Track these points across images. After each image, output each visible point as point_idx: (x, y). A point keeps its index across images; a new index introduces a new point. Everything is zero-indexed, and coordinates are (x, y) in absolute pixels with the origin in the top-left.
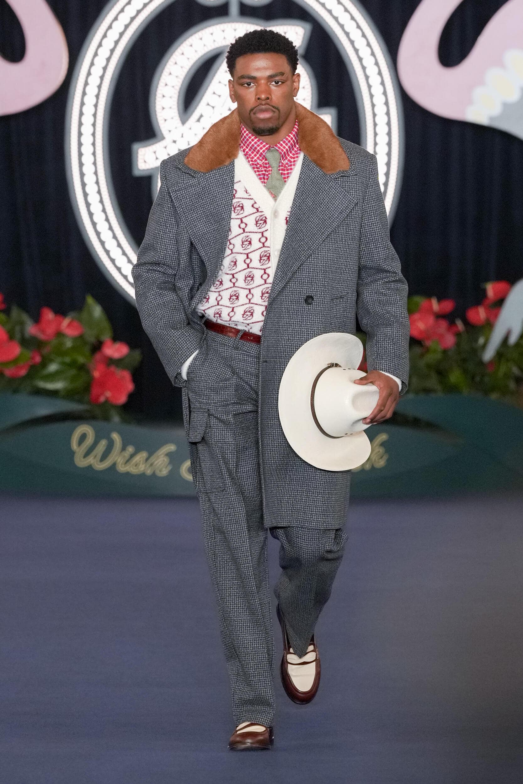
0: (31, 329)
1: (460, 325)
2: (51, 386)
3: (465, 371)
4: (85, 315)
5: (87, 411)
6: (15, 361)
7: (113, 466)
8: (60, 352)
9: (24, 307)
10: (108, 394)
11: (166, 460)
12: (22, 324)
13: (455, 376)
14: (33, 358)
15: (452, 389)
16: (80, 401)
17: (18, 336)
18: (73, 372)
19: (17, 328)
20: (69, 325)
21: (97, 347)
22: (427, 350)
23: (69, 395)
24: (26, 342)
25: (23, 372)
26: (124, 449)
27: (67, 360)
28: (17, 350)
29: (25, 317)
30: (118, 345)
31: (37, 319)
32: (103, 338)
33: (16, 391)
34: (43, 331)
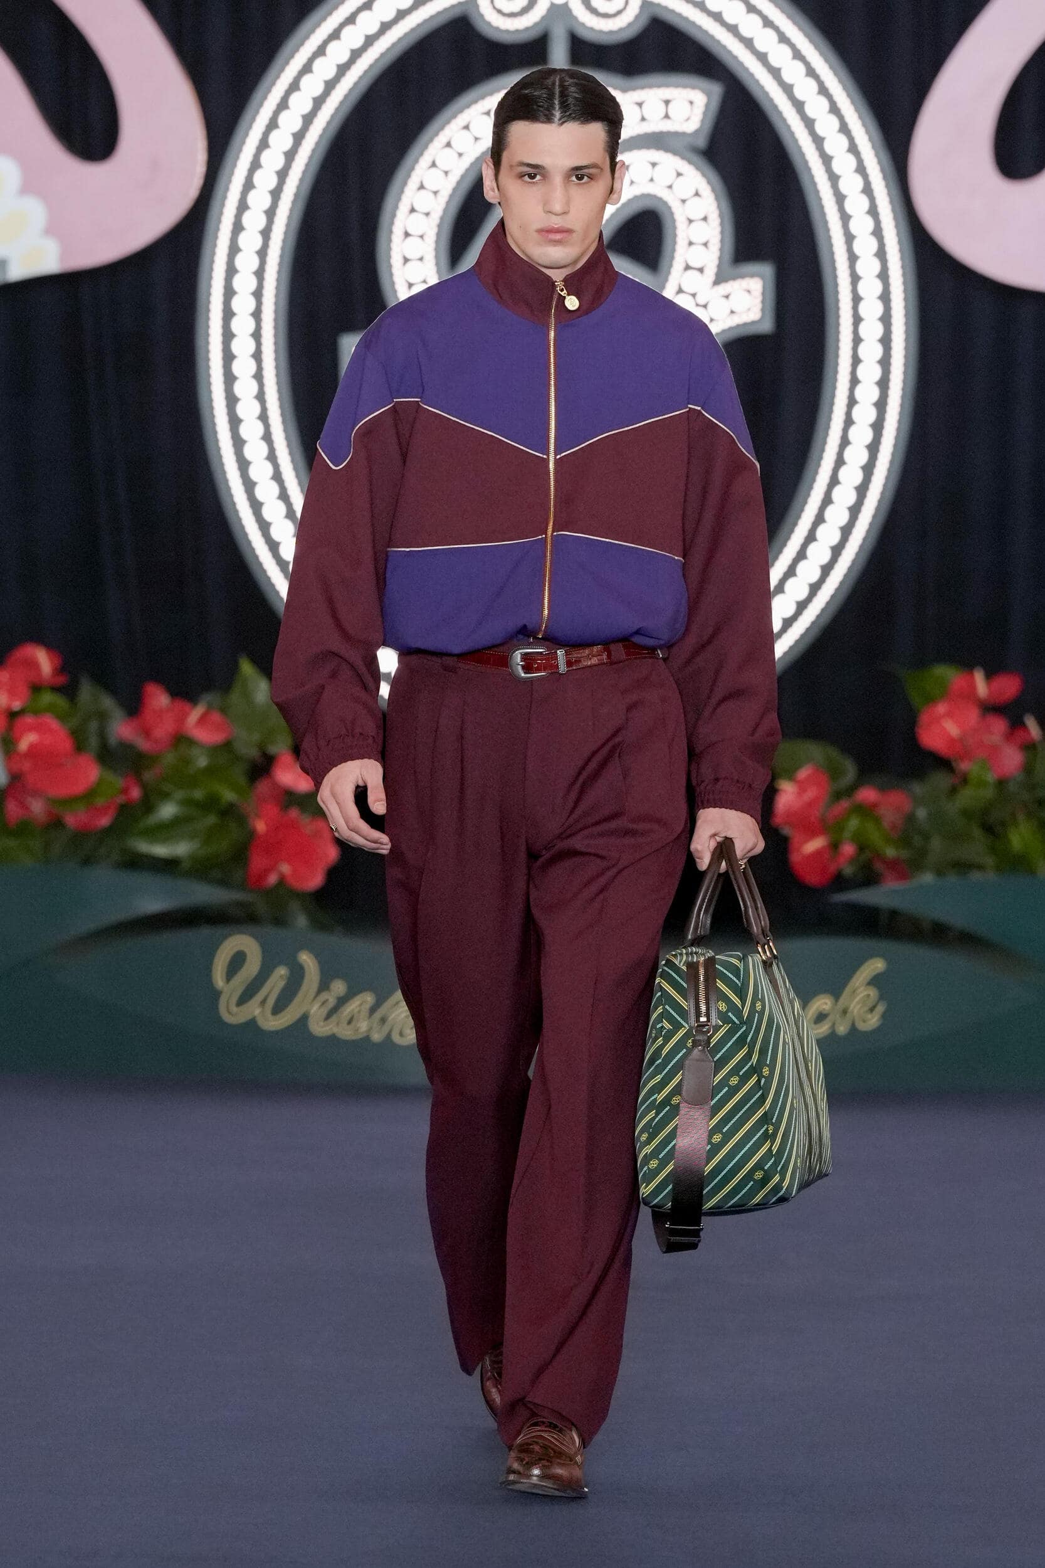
0: (121, 729)
2: (161, 850)
4: (235, 697)
5: (240, 904)
6: (90, 794)
7: (304, 1019)
8: (184, 778)
9: (105, 681)
10: (285, 868)
12: (103, 717)
14: (125, 791)
16: (224, 883)
17: (94, 741)
18: (212, 819)
19: (93, 726)
20: (202, 720)
21: (262, 767)
22: (964, 780)
23: (200, 869)
24: (110, 756)
25: (105, 821)
26: (324, 985)
27: (198, 794)
28: (92, 773)
29: (108, 702)
31: (134, 707)
32: (273, 750)
33: (87, 862)
34: (147, 733)
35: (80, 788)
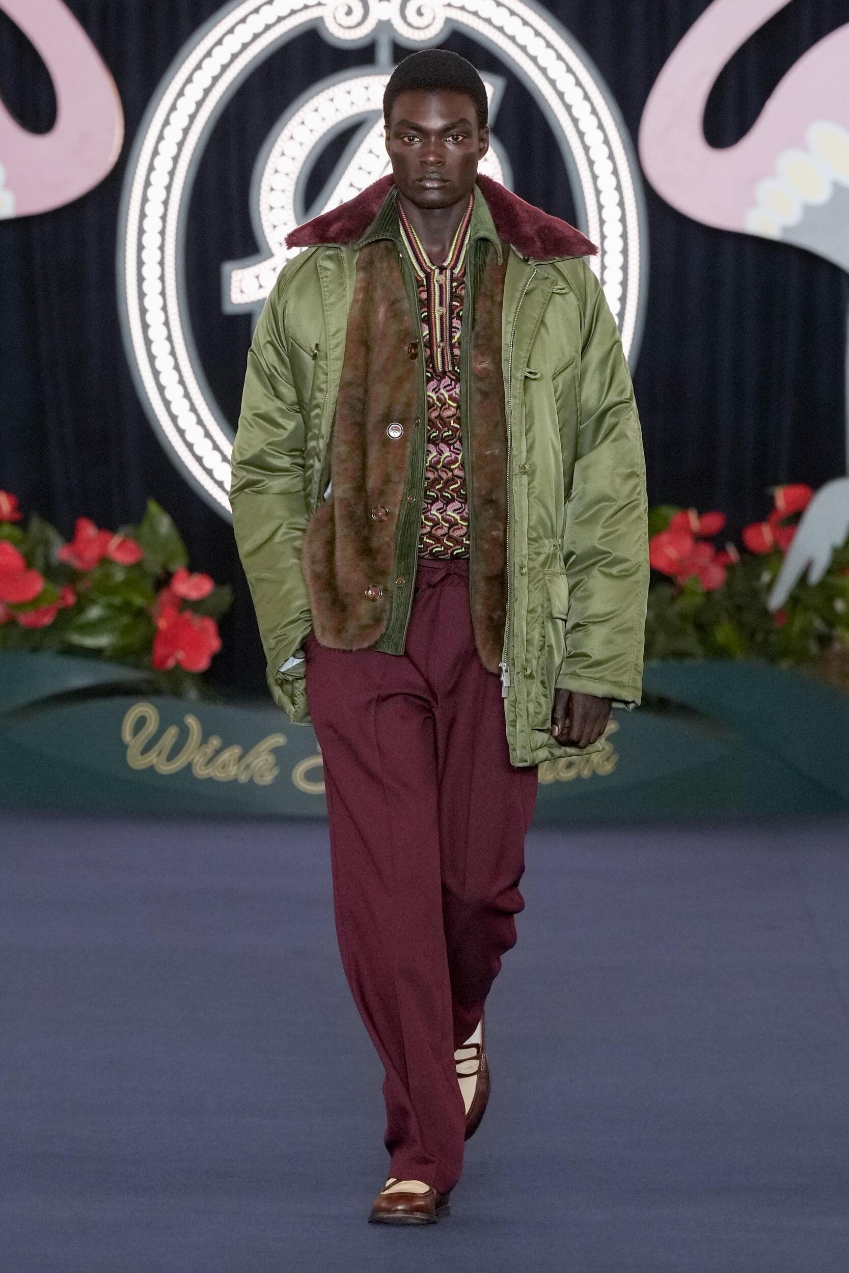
0: (60, 552)
1: (732, 553)
2: (90, 642)
3: (741, 625)
4: (145, 529)
5: (148, 682)
6: (36, 601)
7: (188, 768)
8: (106, 589)
9: (50, 517)
10: (180, 655)
11: (271, 759)
12: (46, 543)
13: (724, 633)
14: (63, 598)
15: (719, 653)
16: (137, 666)
17: (40, 562)
18: (125, 620)
19: (40, 551)
20: (121, 546)
21: (164, 581)
22: (681, 591)
23: (119, 656)
24: (52, 572)
25: (47, 620)
26: (204, 740)
27: (117, 600)
28: (38, 585)
29: (52, 534)
30: (196, 579)
31: (70, 536)
32: (173, 567)
33: (35, 649)
34: (79, 555)
35: (30, 595)
